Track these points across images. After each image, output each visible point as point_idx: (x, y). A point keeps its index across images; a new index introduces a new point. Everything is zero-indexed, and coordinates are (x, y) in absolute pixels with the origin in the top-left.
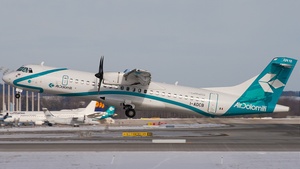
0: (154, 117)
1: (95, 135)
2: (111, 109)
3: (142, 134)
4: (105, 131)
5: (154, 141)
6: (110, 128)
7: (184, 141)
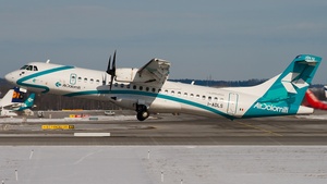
0: (76, 108)
1: (13, 127)
2: (30, 100)
3: (63, 127)
4: (23, 123)
5: (76, 135)
6: (29, 120)
7: (108, 134)
